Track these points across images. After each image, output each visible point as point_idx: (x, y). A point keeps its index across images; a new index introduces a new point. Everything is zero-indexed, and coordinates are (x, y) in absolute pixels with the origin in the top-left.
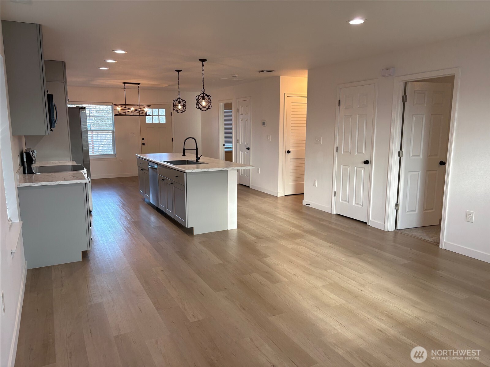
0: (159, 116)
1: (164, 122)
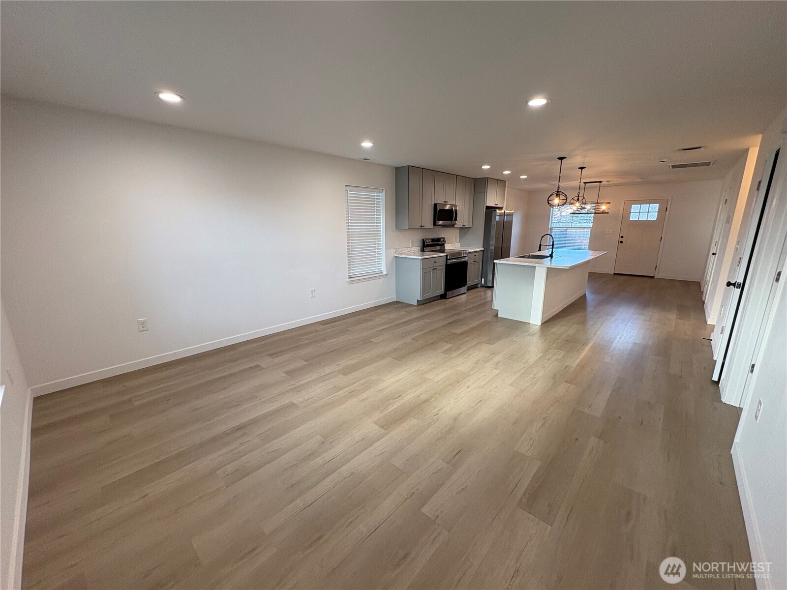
0: (640, 212)
1: (654, 219)
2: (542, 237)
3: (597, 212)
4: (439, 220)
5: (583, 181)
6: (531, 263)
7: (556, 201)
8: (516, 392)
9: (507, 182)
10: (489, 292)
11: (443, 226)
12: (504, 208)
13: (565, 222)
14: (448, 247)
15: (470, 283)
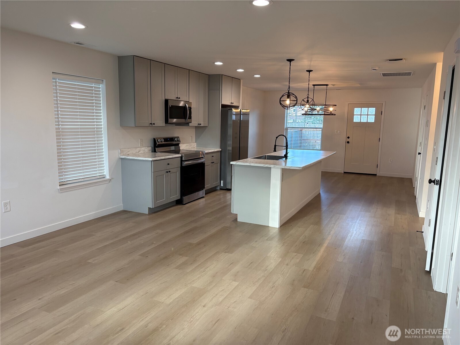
0: (361, 115)
1: (372, 122)
2: (277, 138)
3: (326, 113)
4: (172, 117)
5: (311, 83)
6: (267, 163)
7: (288, 102)
8: (255, 305)
9: (242, 81)
10: (228, 194)
11: (177, 124)
12: (240, 108)
13: (300, 122)
14: (183, 147)
15: (208, 185)
